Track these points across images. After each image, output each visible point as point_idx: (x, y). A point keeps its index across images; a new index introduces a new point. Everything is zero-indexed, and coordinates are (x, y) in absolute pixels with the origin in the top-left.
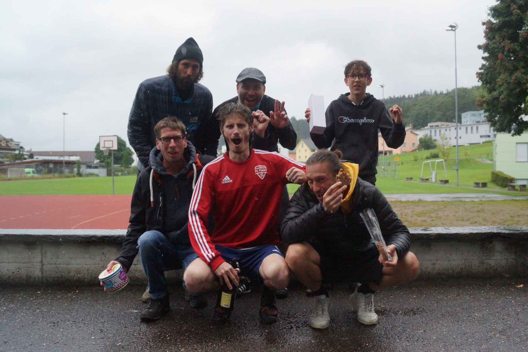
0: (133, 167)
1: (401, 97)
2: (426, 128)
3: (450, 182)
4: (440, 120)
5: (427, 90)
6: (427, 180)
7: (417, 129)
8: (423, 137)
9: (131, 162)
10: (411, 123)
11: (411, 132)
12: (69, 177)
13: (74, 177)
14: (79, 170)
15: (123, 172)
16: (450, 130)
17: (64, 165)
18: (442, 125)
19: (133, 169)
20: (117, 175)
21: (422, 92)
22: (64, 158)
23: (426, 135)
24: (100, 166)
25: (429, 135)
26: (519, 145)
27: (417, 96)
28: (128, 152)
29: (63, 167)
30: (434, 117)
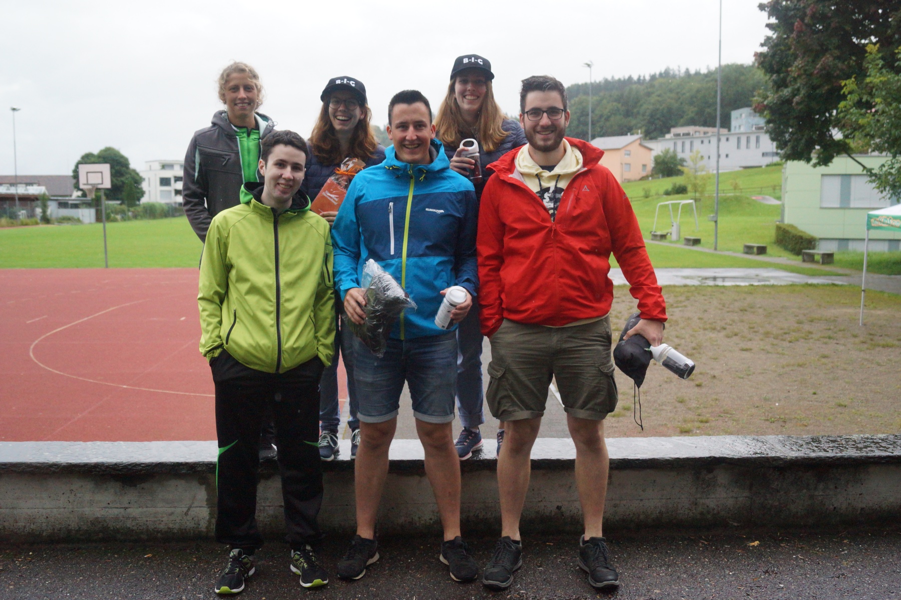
0: (143, 204)
1: (624, 80)
2: (668, 136)
3: (702, 241)
4: (692, 122)
5: (671, 67)
6: (663, 237)
7: (651, 139)
8: (661, 154)
9: (137, 195)
10: (640, 128)
11: (641, 145)
12: (26, 225)
13: (37, 224)
14: (44, 212)
15: (125, 215)
16: (710, 142)
17: (17, 202)
18: (696, 132)
19: (144, 208)
20: (115, 220)
21: (663, 71)
22: (17, 190)
23: (667, 151)
24: (82, 203)
25: (672, 150)
26: (826, 179)
27: (653, 77)
28: (133, 178)
29: (15, 205)
30: (682, 117)
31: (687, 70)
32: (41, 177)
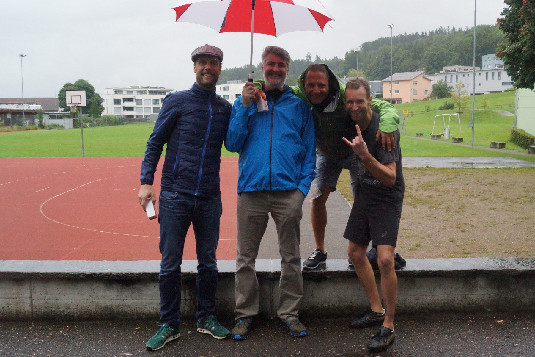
0: (103, 116)
1: (413, 35)
2: (441, 72)
3: (464, 140)
4: (457, 63)
5: (443, 27)
6: (439, 136)
7: (430, 74)
8: (437, 83)
9: (100, 110)
10: (424, 66)
11: (423, 77)
12: (30, 129)
13: (36, 129)
14: (41, 122)
15: (92, 123)
16: (468, 76)
17: (24, 115)
18: (459, 69)
19: (104, 118)
20: (85, 127)
21: (438, 29)
22: (23, 107)
23: (441, 82)
24: (65, 116)
25: (444, 81)
27: (432, 33)
28: (97, 99)
29: (22, 117)
30: (451, 60)
31: (454, 28)
32: (38, 99)
